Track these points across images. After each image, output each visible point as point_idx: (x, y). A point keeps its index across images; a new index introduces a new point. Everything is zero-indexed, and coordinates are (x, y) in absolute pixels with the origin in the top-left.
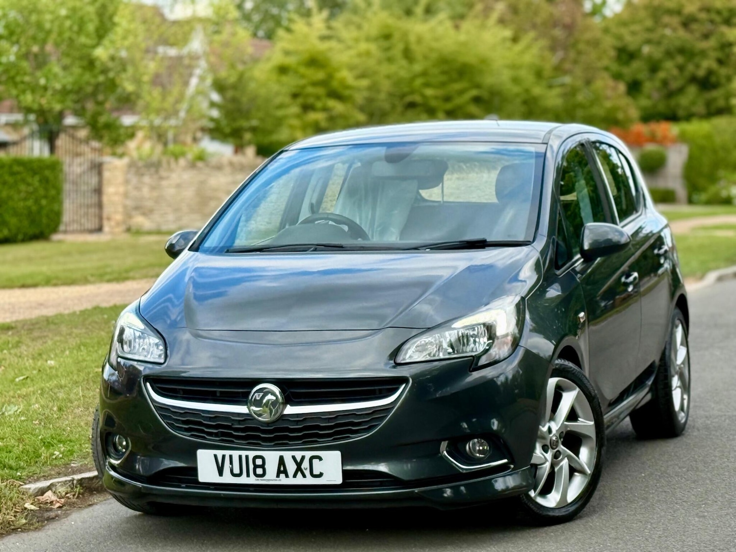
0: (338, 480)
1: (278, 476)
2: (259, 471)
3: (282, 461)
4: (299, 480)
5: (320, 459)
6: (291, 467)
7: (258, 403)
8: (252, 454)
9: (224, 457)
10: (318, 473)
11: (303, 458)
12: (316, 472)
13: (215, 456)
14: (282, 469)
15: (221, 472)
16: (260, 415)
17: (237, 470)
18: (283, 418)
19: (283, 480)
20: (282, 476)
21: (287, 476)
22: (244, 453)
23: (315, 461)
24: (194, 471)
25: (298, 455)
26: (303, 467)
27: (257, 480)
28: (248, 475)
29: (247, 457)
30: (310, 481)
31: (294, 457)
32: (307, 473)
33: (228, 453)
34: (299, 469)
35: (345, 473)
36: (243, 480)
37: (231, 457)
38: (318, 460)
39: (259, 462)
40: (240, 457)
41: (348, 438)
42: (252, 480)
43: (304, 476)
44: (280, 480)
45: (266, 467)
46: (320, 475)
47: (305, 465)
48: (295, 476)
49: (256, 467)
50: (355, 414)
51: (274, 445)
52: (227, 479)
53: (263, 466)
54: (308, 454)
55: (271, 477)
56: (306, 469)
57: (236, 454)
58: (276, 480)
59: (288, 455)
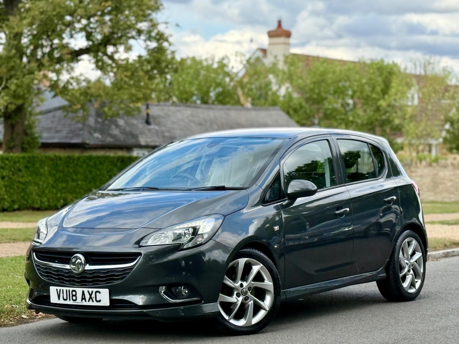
0: (108, 304)
1: (82, 301)
2: (74, 298)
3: (83, 293)
4: (91, 303)
5: (100, 292)
6: (87, 296)
7: (74, 264)
8: (71, 289)
9: (60, 290)
11: (92, 292)
12: (98, 299)
13: (57, 290)
14: (83, 297)
15: (59, 298)
16: (74, 270)
17: (65, 298)
18: (84, 271)
19: (84, 303)
20: (84, 301)
21: (86, 301)
22: (68, 289)
23: (98, 294)
24: (48, 297)
25: (90, 290)
26: (92, 296)
27: (74, 302)
28: (70, 300)
29: (69, 290)
30: (95, 304)
31: (88, 291)
32: (94, 299)
33: (61, 288)
34: (91, 298)
35: (111, 300)
36: (68, 302)
37: (63, 290)
38: (99, 293)
39: (74, 293)
40: (67, 290)
41: (113, 282)
42: (71, 302)
43: (93, 301)
44: (83, 303)
45: (77, 296)
46: (100, 301)
47: (93, 295)
48: (89, 301)
49: (73, 296)
50: (116, 270)
51: (81, 285)
52: (62, 302)
53: (75, 296)
54: (95, 290)
55: (79, 302)
56: (94, 298)
57: (65, 289)
58: (81, 303)
59: (86, 290)
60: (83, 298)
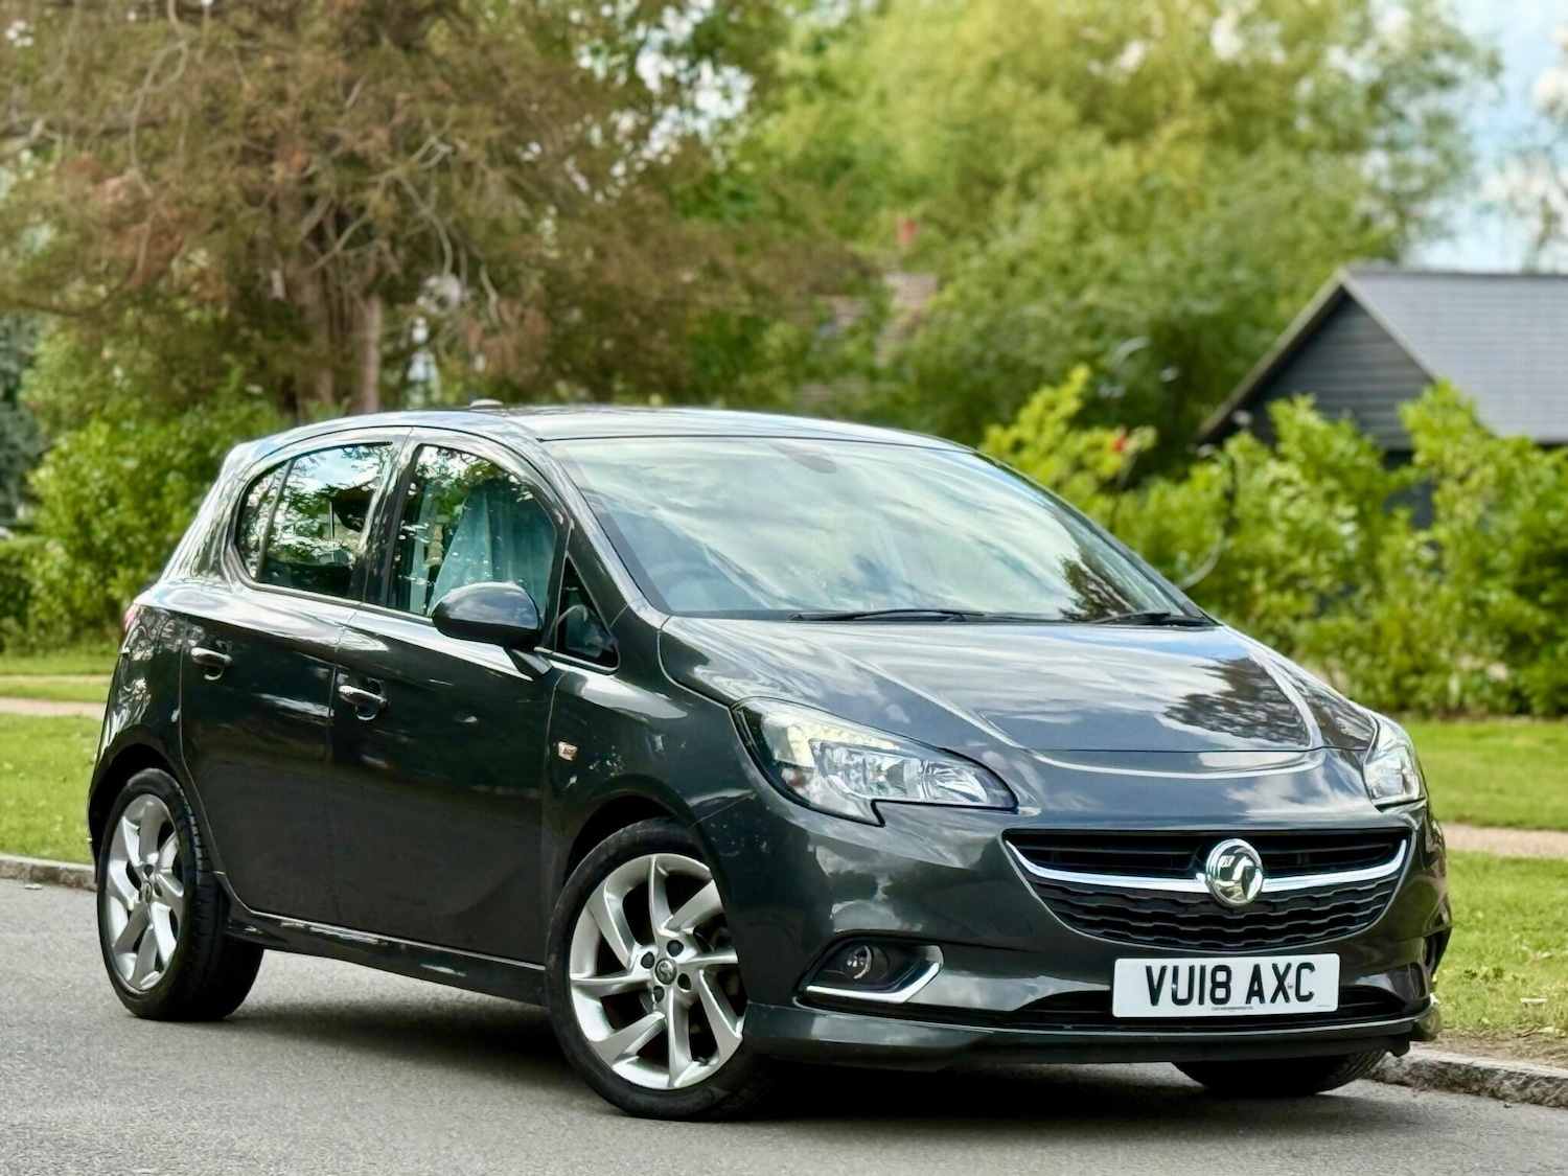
0: (1333, 1003)
1: (1248, 1001)
2: (1220, 993)
3: (1257, 971)
4: (1281, 1008)
5: (1312, 968)
6: (1269, 983)
7: (1226, 874)
8: (1210, 963)
9: (1163, 970)
10: (1307, 993)
11: (1289, 966)
12: (1304, 992)
13: (1149, 970)
14: (1256, 988)
15: (1154, 1000)
16: (1231, 894)
17: (1183, 994)
18: (1260, 898)
19: (1257, 1008)
20: (1255, 999)
21: (1262, 1000)
22: (1197, 962)
23: (1305, 972)
24: (1106, 998)
25: (1282, 962)
26: (1286, 983)
28: (1201, 1001)
29: (1203, 969)
30: (1295, 1007)
31: (1275, 967)
32: (1291, 993)
33: (1170, 963)
34: (1281, 988)
35: (1343, 993)
36: (1193, 1010)
37: (1175, 970)
38: (1308, 971)
39: (1221, 977)
40: (1192, 969)
41: (1344, 931)
42: (1208, 1010)
43: (1287, 999)
44: (1251, 1008)
45: (1231, 985)
46: (1310, 996)
47: (1290, 980)
48: (1273, 1000)
49: (1216, 985)
51: (1244, 946)
52: (1166, 1009)
53: (1226, 985)
54: (1296, 960)
55: (1238, 1004)
56: (1291, 987)
57: (1184, 964)
58: (1245, 1008)
59: (1266, 963)
60: (1256, 991)
